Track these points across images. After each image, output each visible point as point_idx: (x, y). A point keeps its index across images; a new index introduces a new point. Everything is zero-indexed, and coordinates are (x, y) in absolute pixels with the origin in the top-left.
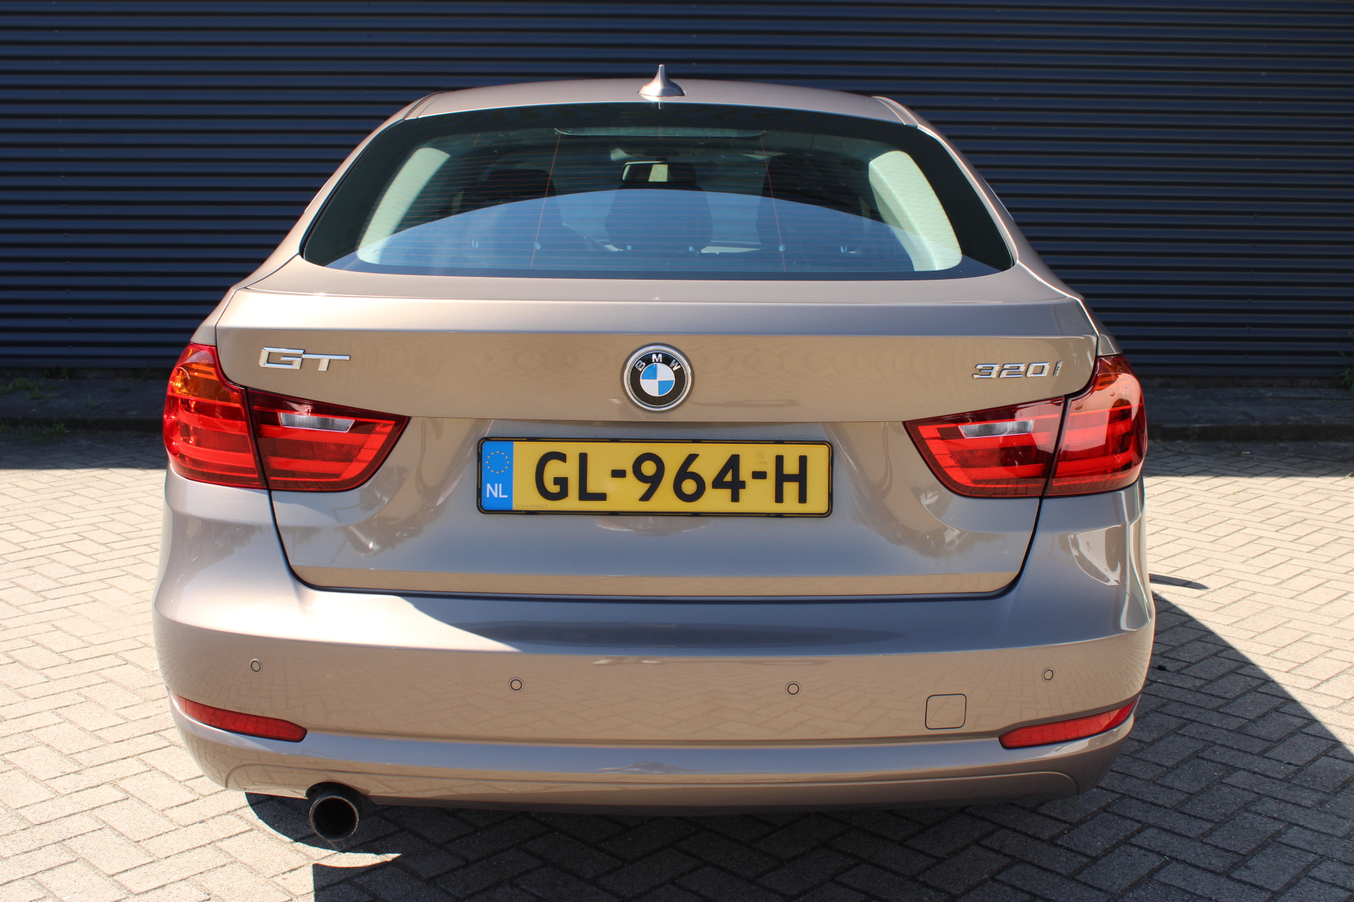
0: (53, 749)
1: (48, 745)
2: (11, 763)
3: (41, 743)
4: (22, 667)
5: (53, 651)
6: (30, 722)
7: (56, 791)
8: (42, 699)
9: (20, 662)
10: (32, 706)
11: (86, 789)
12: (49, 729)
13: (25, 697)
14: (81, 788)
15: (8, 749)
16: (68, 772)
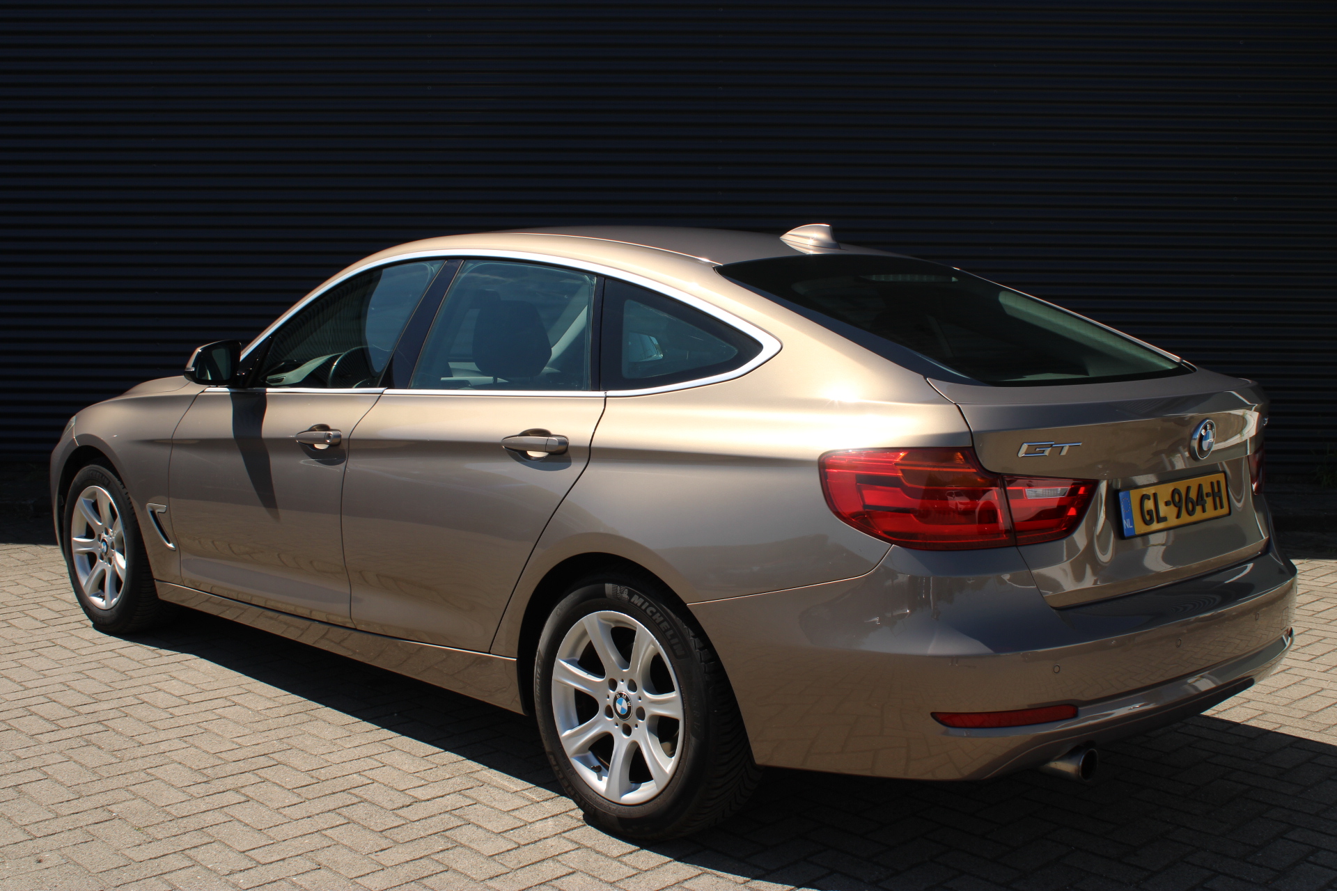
0: (185, 766)
1: (180, 763)
2: (153, 775)
3: (173, 761)
4: (150, 707)
5: (174, 695)
6: (163, 747)
7: (192, 795)
8: (170, 730)
9: (147, 702)
10: (163, 736)
11: (215, 794)
12: (179, 752)
13: (157, 729)
14: (211, 793)
15: (149, 765)
16: (199, 782)
